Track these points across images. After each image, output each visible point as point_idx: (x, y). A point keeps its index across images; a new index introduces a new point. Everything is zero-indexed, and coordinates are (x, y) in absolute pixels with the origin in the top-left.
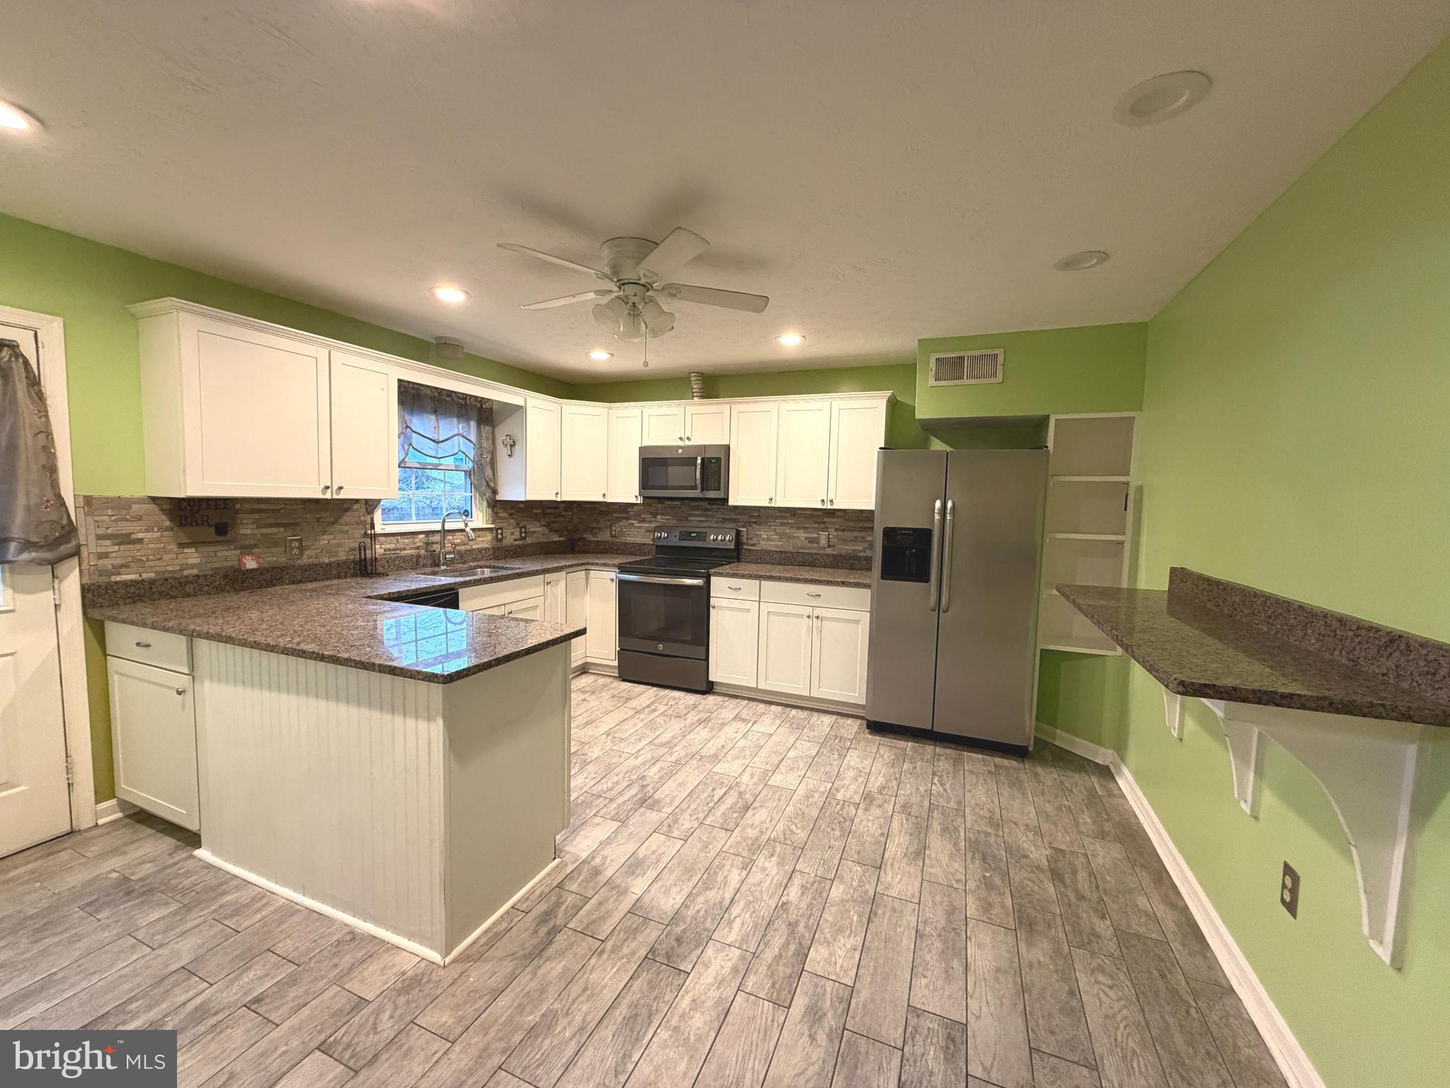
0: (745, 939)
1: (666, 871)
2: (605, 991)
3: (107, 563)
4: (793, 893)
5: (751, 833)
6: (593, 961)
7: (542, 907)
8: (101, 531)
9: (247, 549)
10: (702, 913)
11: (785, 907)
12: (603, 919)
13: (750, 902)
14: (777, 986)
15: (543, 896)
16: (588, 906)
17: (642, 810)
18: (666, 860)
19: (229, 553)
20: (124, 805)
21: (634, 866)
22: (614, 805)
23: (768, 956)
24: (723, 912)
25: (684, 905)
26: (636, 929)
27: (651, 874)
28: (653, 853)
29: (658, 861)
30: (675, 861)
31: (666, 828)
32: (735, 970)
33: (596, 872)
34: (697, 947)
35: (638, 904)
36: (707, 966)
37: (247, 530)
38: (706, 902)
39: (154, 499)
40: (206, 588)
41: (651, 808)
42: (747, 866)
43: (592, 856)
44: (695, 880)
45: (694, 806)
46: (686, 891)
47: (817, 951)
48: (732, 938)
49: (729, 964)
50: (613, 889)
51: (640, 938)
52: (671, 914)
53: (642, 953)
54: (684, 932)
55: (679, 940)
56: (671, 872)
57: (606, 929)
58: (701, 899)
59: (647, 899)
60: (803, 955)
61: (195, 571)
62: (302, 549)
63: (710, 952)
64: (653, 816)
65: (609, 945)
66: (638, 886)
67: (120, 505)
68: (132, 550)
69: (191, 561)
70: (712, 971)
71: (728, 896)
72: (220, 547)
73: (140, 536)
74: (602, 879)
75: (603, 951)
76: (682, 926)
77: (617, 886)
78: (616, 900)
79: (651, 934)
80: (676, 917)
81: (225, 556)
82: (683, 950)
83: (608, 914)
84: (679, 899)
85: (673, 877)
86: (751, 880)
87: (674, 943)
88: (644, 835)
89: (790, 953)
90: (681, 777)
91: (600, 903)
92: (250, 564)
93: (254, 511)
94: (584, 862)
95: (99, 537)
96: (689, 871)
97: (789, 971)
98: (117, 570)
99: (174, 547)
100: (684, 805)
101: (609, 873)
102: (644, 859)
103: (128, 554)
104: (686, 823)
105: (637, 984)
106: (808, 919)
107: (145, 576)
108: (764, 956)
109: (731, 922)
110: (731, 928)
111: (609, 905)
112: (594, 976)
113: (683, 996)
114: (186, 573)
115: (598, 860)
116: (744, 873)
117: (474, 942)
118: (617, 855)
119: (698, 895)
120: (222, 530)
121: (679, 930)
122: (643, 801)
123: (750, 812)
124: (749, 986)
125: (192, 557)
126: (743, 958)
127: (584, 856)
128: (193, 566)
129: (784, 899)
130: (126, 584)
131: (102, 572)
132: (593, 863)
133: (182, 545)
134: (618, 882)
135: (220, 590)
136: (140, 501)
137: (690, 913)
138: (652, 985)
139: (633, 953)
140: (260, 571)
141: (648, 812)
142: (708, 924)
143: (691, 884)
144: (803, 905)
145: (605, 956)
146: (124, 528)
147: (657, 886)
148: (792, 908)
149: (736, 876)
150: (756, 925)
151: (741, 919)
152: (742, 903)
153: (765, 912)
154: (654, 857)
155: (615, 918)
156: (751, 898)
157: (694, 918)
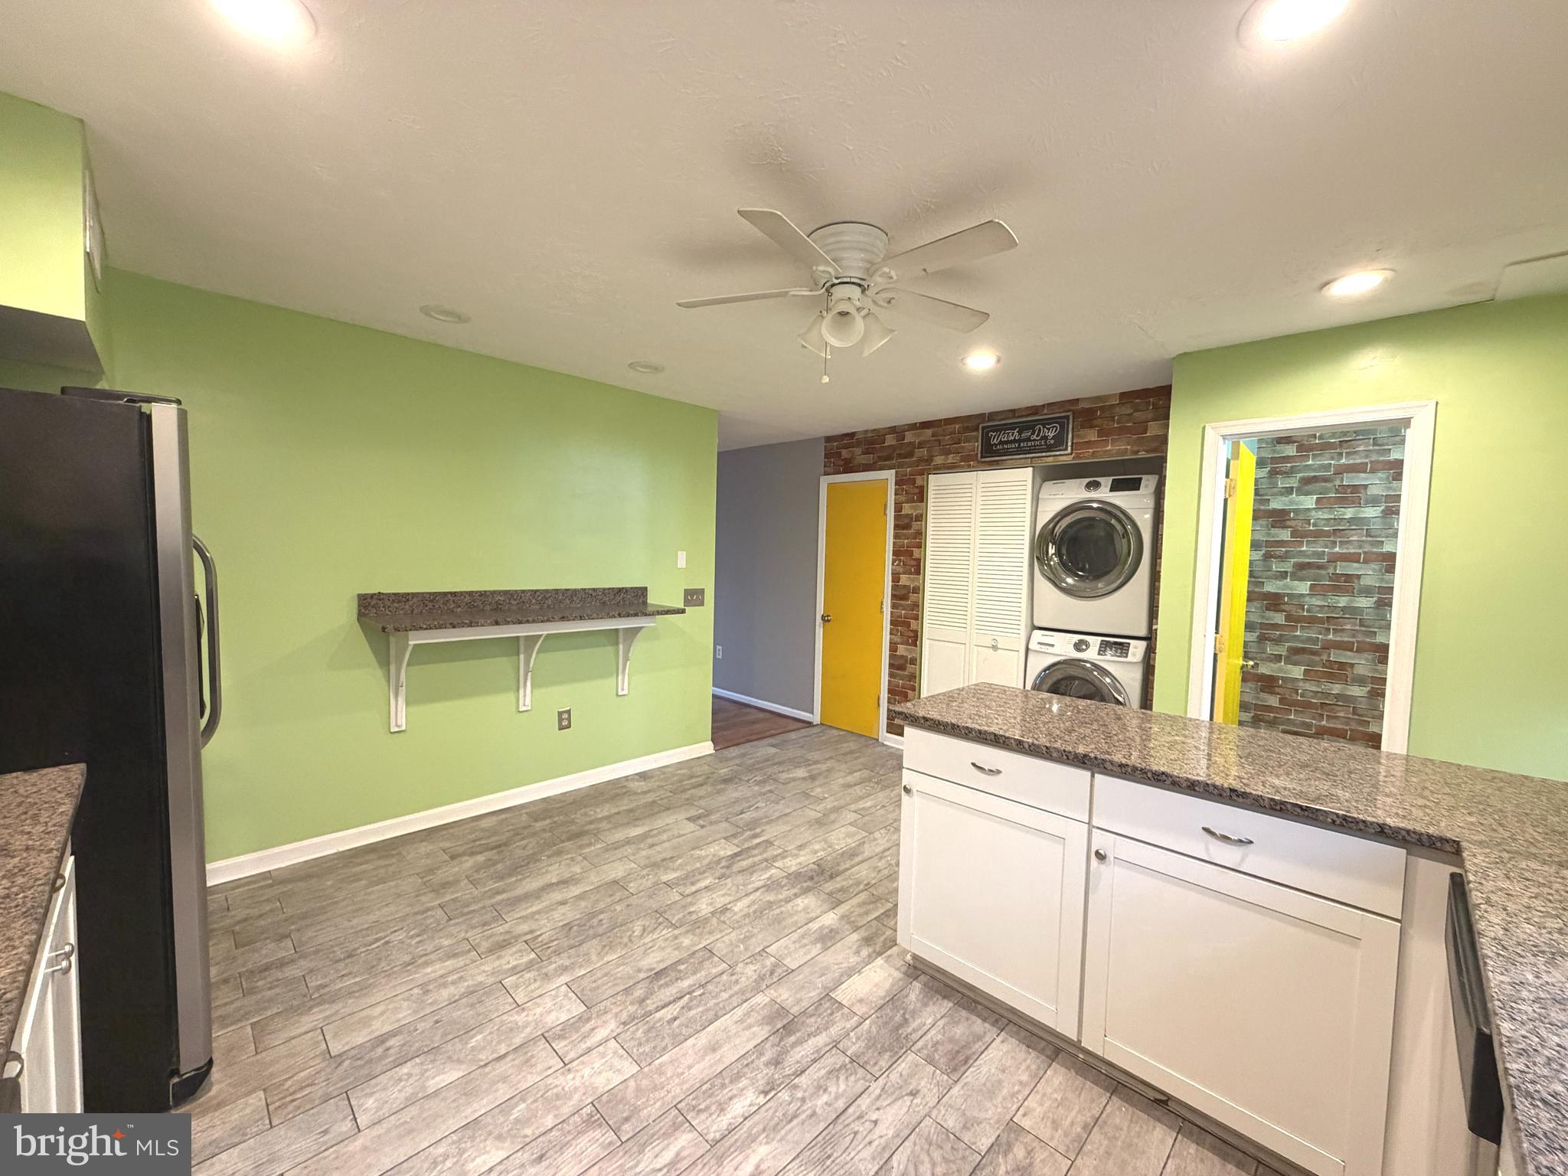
0: (767, 868)
1: (799, 925)
6: (873, 882)
10: (786, 888)
12: (864, 903)
13: (744, 885)
14: (764, 847)
17: (795, 1010)
18: (795, 936)
21: (828, 938)
22: (834, 1031)
23: (758, 859)
24: (770, 886)
25: (796, 896)
26: (840, 891)
27: (814, 926)
28: (804, 946)
29: (803, 937)
30: (787, 931)
31: (778, 974)
32: (784, 858)
33: (868, 941)
34: (801, 872)
35: (834, 905)
36: (800, 863)
41: (782, 1011)
42: (725, 910)
43: (870, 959)
44: (778, 911)
45: (725, 995)
46: (789, 906)
47: (726, 854)
48: (774, 871)
49: (785, 861)
50: (854, 922)
51: (838, 886)
52: (811, 893)
53: (838, 879)
54: (806, 882)
55: (812, 878)
56: (796, 922)
57: (863, 896)
58: (781, 897)
59: (826, 907)
60: (736, 855)
63: (794, 869)
64: (784, 995)
65: (862, 887)
66: (830, 919)
70: (798, 861)
71: (758, 894)
74: (863, 933)
75: (866, 885)
76: (805, 885)
78: (852, 913)
79: (829, 886)
80: (806, 891)
82: (810, 874)
83: (860, 905)
84: (799, 901)
85: (795, 918)
86: (728, 899)
87: (816, 879)
88: (807, 970)
89: (743, 857)
91: (867, 913)
94: (880, 954)
96: (778, 920)
97: (752, 851)
100: (735, 1001)
101: (855, 937)
102: (814, 943)
104: (750, 971)
105: (847, 866)
106: (713, 867)
108: (760, 860)
109: (768, 879)
110: (771, 875)
111: (858, 911)
112: (873, 875)
113: (821, 855)
115: (865, 952)
116: (729, 906)
118: (844, 953)
119: (781, 900)
121: (809, 883)
122: (788, 1029)
126: (774, 861)
127: (880, 961)
129: (717, 881)
132: (871, 950)
134: (847, 927)
137: (795, 891)
138: (838, 864)
139: (844, 880)
141: (787, 1005)
142: (785, 882)
143: (782, 910)
144: (706, 875)
145: (865, 882)
147: (813, 915)
148: (717, 874)
149: (738, 907)
150: (751, 874)
151: (760, 879)
152: (750, 887)
153: (740, 879)
154: (805, 941)
155: (855, 901)
156: (741, 887)
157: (793, 887)
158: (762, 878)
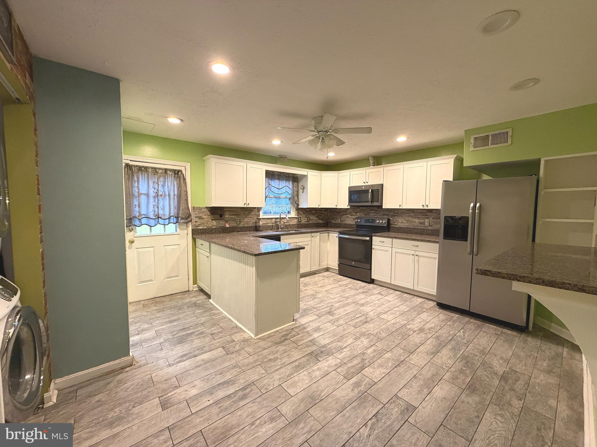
0: (344, 358)
1: (327, 333)
2: (293, 358)
3: (197, 224)
4: (369, 351)
5: (364, 330)
6: (293, 350)
7: (285, 333)
8: (196, 216)
9: (227, 222)
10: (333, 347)
11: (364, 354)
12: (301, 340)
14: (348, 374)
15: (287, 330)
16: (298, 336)
17: (328, 315)
18: (328, 330)
19: (223, 222)
20: (199, 287)
21: (317, 329)
22: (319, 312)
23: (350, 365)
24: (340, 349)
25: (328, 344)
26: (309, 346)
27: (322, 333)
28: (325, 328)
29: (326, 330)
30: (331, 331)
31: (332, 322)
32: (336, 365)
33: (305, 328)
34: (327, 355)
35: (313, 340)
36: (327, 361)
37: (227, 216)
38: (337, 345)
39: (207, 207)
40: (217, 232)
41: (331, 315)
42: (356, 339)
43: (305, 324)
44: (335, 338)
45: (346, 318)
46: (330, 341)
47: (368, 369)
48: (340, 357)
49: (335, 363)
50: (307, 334)
51: (310, 348)
52: (322, 345)
53: (309, 352)
54: (324, 351)
55: (322, 352)
56: (329, 334)
57: (301, 343)
58: (335, 344)
59: (317, 339)
60: (363, 368)
61: (215, 227)
62: (240, 222)
63: (330, 358)
64: (331, 318)
65: (300, 347)
66: (316, 335)
67: (200, 209)
68: (202, 221)
69: (214, 224)
70: (328, 363)
71: (345, 345)
72: (221, 221)
73: (204, 217)
74: (306, 330)
75: (297, 348)
76: (325, 349)
77: (309, 333)
78: (307, 337)
79: (314, 348)
80: (324, 346)
81: (222, 223)
82: (322, 355)
83: (303, 340)
84: (327, 342)
85: (329, 335)
86: (356, 343)
87: (319, 352)
88: (325, 322)
89: (358, 366)
90: (346, 308)
91: (302, 336)
92: (227, 226)
93: (229, 211)
94: (302, 325)
95: (196, 217)
96: (335, 335)
97: (354, 371)
98: (199, 226)
99: (210, 220)
100: (343, 317)
101: (308, 329)
102: (321, 329)
103: (201, 221)
104: (341, 322)
105: (303, 359)
106: (371, 360)
107: (204, 227)
108: (348, 365)
109: (341, 353)
110: (341, 354)
111: (305, 337)
112: (292, 353)
113: (316, 366)
114: (213, 227)
115: (307, 325)
116: (354, 341)
117: (264, 336)
118: (313, 325)
119: (334, 342)
120: (221, 216)
121: (323, 349)
122: (329, 312)
123: (367, 324)
124: (339, 370)
125: (214, 223)
126: (341, 363)
127: (303, 323)
128: (214, 226)
129: (365, 352)
130: (200, 229)
131: (196, 226)
132: (305, 326)
133: (212, 220)
134: (310, 332)
135: (220, 233)
136: (204, 208)
137: (329, 346)
138: (308, 360)
139: (306, 351)
140: (230, 228)
141: (329, 316)
142: (334, 351)
143: (333, 339)
144: (371, 355)
145: (297, 349)
146: (201, 215)
147: (322, 337)
148: (366, 355)
149: (350, 341)
150: (350, 356)
151: (346, 353)
152: (349, 349)
153: (355, 353)
154: (325, 329)
155: (305, 341)
156: (353, 348)
157: (330, 348)
158: (345, 353)
